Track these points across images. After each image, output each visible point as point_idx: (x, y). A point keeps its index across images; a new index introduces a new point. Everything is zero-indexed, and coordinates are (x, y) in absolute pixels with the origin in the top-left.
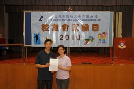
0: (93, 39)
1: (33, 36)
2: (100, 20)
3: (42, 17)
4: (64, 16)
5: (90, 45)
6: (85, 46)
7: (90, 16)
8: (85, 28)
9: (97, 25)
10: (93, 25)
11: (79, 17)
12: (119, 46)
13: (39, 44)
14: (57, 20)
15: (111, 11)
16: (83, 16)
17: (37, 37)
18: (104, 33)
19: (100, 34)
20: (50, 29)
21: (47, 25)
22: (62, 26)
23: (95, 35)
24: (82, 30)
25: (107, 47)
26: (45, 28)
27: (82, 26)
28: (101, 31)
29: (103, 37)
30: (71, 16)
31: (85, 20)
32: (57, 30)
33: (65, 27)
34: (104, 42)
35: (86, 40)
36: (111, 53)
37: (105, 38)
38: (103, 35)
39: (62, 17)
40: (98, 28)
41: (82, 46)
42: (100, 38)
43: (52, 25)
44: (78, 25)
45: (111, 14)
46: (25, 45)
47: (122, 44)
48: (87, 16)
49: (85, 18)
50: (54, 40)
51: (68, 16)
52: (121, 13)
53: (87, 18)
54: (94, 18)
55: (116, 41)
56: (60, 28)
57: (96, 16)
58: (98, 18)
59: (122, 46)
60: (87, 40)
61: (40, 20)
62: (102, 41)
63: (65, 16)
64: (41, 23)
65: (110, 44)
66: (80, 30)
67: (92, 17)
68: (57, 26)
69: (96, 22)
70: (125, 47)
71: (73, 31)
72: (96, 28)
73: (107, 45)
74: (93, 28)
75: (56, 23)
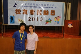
0: (51, 21)
1: (9, 18)
2: (56, 8)
3: (16, 4)
4: (31, 4)
5: (49, 25)
6: (45, 25)
7: (49, 5)
8: (46, 13)
9: (54, 11)
10: (52, 11)
11: (42, 5)
12: (68, 26)
13: (14, 23)
14: (26, 7)
15: (64, 2)
17: (12, 18)
18: (58, 17)
19: (56, 17)
20: (21, 13)
21: (19, 10)
22: (30, 11)
23: (53, 18)
25: (60, 27)
26: (18, 12)
27: (44, 11)
28: (56, 15)
30: (37, 5)
31: (46, 7)
32: (27, 14)
33: (32, 12)
34: (58, 23)
35: (46, 21)
37: (59, 20)
38: (58, 18)
39: (30, 4)
42: (56, 20)
43: (23, 10)
44: (41, 11)
45: (63, 4)
46: (3, 24)
47: (70, 25)
48: (48, 5)
49: (46, 6)
51: (34, 4)
52: (70, 4)
53: (48, 6)
54: (52, 6)
55: (66, 22)
56: (29, 12)
57: (53, 5)
60: (47, 21)
61: (14, 6)
62: (57, 22)
63: (33, 4)
64: (15, 8)
65: (62, 25)
66: (43, 14)
68: (27, 11)
69: (53, 9)
70: (72, 26)
71: (38, 14)
72: (53, 13)
73: (60, 25)
74: (51, 13)
75: (26, 9)
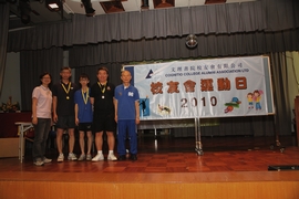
0: (238, 103)
2: (247, 70)
3: (151, 72)
4: (186, 68)
5: (234, 113)
6: (225, 115)
7: (229, 66)
8: (224, 85)
9: (244, 79)
10: (237, 79)
11: (213, 67)
13: (148, 114)
14: (175, 75)
16: (219, 66)
17: (144, 104)
18: (257, 91)
19: (250, 94)
20: (164, 90)
22: (184, 84)
23: (242, 95)
24: (219, 89)
26: (156, 88)
28: (251, 88)
29: (256, 99)
30: (199, 68)
31: (223, 72)
32: (177, 91)
34: (259, 107)
35: (227, 104)
37: (260, 100)
38: (256, 94)
39: (183, 69)
40: (245, 83)
41: (221, 116)
42: (251, 100)
43: (168, 84)
44: (211, 80)
45: (265, 61)
48: (225, 66)
49: (223, 69)
50: (172, 107)
51: (193, 68)
53: (226, 69)
54: (237, 68)
57: (240, 65)
58: (244, 67)
60: (230, 106)
61: (148, 77)
62: (254, 106)
63: (189, 68)
65: (270, 110)
67: (233, 66)
68: (177, 84)
69: (241, 75)
71: (204, 90)
72: (241, 83)
74: (238, 84)
75: (174, 79)
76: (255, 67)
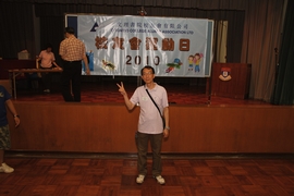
0: (180, 64)
2: (192, 33)
3: (96, 25)
4: (133, 24)
5: (174, 73)
6: (166, 75)
7: (176, 26)
8: (168, 45)
9: (188, 41)
10: (182, 40)
11: (159, 26)
12: (221, 77)
13: (92, 70)
14: (121, 31)
16: (166, 26)
18: (198, 54)
19: (191, 56)
20: (109, 46)
21: (105, 39)
22: (130, 41)
23: (184, 57)
24: (163, 49)
26: (100, 42)
27: (163, 41)
28: (192, 51)
29: (196, 61)
30: (146, 25)
31: (169, 32)
32: (122, 48)
33: (134, 43)
34: (198, 69)
35: (169, 65)
36: (207, 88)
37: (199, 63)
38: (197, 57)
39: (129, 25)
40: (188, 45)
41: (162, 75)
42: (191, 62)
43: (113, 39)
44: (156, 40)
45: (210, 24)
47: (225, 74)
48: (172, 26)
49: (169, 29)
50: (117, 64)
51: (139, 25)
52: (225, 23)
53: (172, 29)
54: (182, 29)
55: (216, 67)
56: (126, 44)
57: (186, 27)
58: (189, 29)
59: (225, 76)
60: (171, 66)
61: (93, 30)
62: (194, 68)
63: (136, 25)
65: (206, 73)
66: (160, 49)
67: (179, 26)
68: (122, 40)
69: (186, 37)
70: (229, 78)
71: (148, 49)
72: (185, 45)
73: (202, 74)
74: (181, 45)
75: (119, 35)
76: (199, 30)
